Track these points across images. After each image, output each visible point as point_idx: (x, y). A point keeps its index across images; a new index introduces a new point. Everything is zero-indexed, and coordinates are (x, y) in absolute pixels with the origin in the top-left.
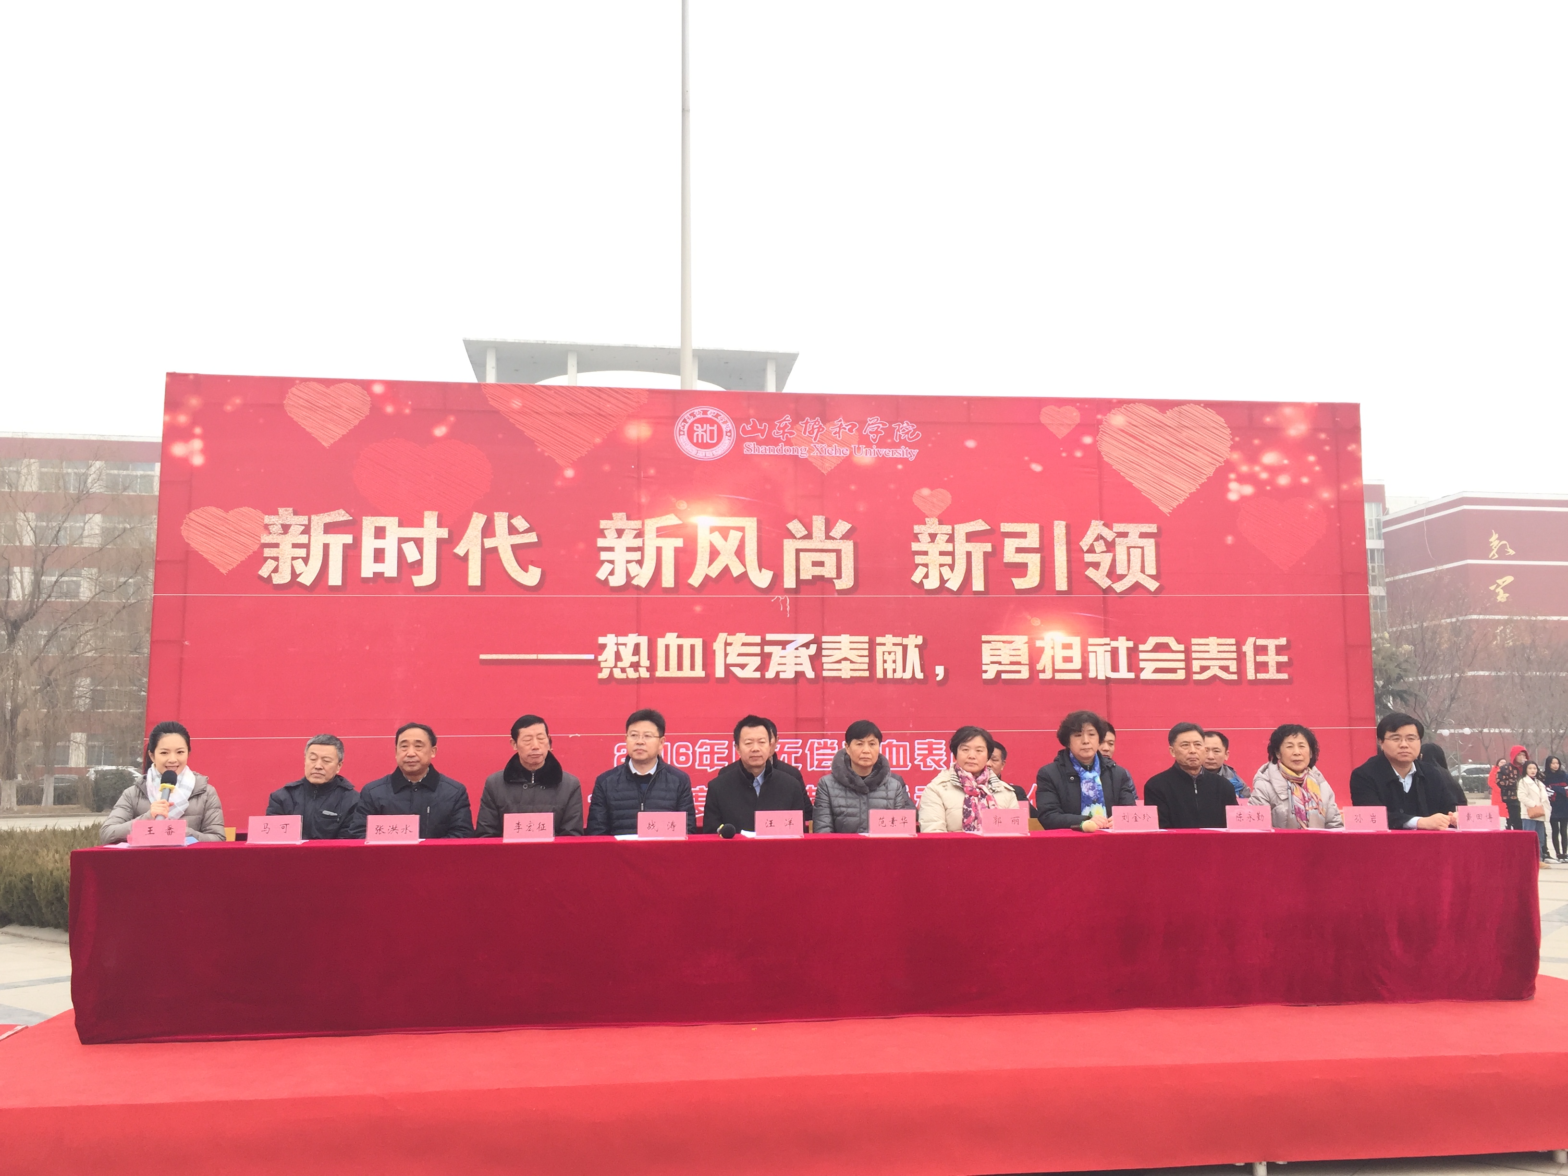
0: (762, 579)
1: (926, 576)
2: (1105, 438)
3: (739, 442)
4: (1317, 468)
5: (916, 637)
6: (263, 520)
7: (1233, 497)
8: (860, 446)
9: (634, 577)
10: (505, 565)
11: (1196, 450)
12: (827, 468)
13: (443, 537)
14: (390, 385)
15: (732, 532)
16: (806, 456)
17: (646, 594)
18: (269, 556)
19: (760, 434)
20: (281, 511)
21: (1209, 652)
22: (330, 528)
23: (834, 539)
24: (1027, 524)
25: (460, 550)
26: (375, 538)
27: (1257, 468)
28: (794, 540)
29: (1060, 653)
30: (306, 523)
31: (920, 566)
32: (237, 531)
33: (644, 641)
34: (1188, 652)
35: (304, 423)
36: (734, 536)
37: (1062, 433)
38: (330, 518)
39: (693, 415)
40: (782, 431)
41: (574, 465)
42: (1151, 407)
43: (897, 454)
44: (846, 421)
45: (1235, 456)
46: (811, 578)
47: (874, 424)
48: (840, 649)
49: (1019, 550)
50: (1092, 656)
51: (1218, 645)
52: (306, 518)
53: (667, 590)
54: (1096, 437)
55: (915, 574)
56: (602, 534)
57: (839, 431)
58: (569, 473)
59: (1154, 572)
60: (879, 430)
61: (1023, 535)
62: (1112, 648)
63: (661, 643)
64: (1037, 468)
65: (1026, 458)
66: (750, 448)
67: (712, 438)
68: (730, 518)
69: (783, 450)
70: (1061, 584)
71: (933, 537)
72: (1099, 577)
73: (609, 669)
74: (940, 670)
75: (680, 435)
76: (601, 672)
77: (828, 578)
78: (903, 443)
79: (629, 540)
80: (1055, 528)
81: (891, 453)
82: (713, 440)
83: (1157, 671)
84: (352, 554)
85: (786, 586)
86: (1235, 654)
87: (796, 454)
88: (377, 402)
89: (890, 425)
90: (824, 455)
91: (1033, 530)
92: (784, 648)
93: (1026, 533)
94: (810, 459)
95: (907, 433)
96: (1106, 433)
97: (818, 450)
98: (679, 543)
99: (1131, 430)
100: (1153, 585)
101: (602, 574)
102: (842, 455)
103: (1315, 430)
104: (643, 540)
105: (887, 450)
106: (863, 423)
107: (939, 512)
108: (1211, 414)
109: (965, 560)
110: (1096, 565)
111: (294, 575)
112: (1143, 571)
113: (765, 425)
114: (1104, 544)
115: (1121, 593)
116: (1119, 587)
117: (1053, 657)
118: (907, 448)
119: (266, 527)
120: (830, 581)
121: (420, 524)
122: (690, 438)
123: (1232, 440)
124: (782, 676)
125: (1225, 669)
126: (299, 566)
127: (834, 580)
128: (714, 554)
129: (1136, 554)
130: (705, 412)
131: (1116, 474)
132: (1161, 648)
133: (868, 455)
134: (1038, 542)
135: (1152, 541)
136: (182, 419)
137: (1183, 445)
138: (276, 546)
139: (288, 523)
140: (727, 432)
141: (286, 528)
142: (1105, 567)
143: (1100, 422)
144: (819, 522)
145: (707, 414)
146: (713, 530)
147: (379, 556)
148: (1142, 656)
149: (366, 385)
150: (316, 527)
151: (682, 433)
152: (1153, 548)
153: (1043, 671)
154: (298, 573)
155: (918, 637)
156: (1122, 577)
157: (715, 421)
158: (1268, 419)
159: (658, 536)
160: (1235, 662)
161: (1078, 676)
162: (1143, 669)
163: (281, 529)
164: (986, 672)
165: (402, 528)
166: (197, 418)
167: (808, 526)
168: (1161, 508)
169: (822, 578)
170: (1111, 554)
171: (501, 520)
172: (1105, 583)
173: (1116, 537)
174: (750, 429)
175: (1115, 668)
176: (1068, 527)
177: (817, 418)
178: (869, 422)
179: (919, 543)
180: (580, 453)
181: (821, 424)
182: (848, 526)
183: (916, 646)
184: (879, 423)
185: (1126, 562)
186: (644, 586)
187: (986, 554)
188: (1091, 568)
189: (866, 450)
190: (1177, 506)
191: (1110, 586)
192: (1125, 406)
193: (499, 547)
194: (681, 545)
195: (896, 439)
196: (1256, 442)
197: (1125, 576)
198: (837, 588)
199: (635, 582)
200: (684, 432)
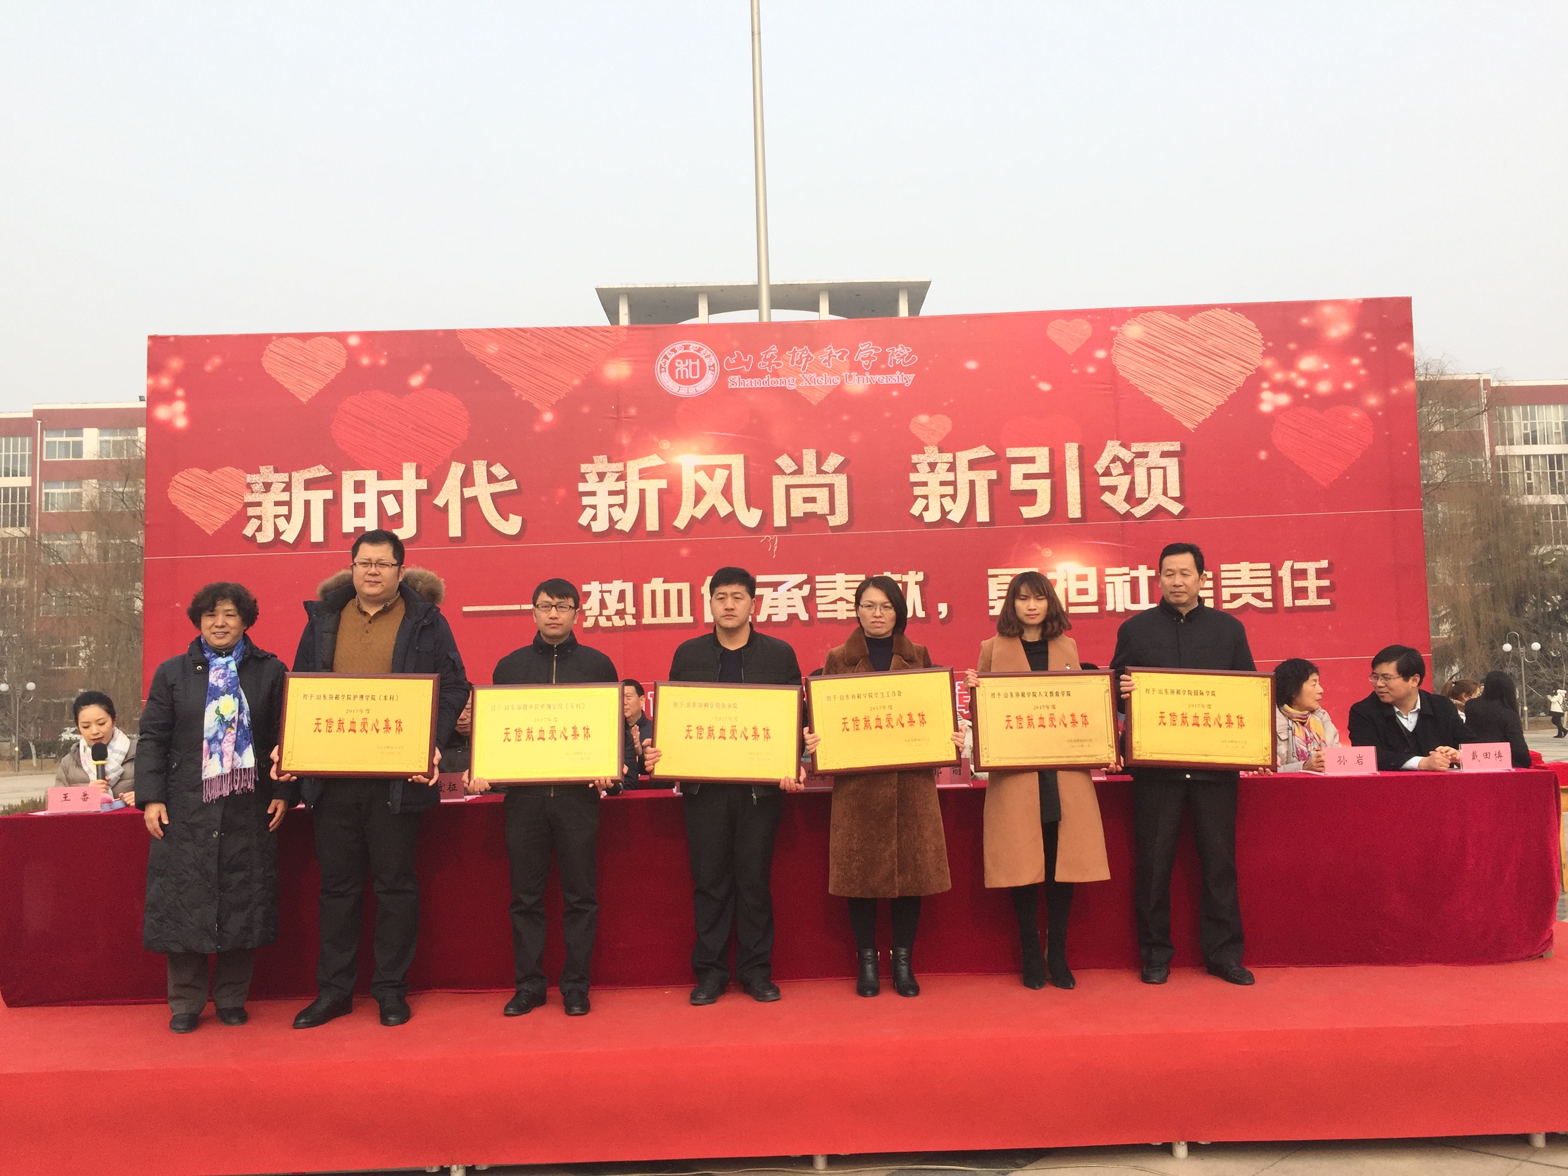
0: (750, 518)
1: (926, 508)
2: (1120, 351)
3: (723, 376)
4: (1362, 372)
5: (917, 574)
6: (246, 479)
7: (1266, 407)
8: (852, 374)
9: (618, 521)
10: (486, 515)
11: (1224, 358)
12: (816, 398)
13: (422, 488)
14: (366, 336)
15: (718, 471)
16: (794, 387)
17: (630, 539)
18: (252, 515)
19: (744, 367)
20: (262, 469)
21: (1240, 578)
22: (310, 485)
23: (825, 473)
24: (1035, 448)
25: (439, 501)
26: (355, 493)
28: (784, 476)
29: (1074, 586)
30: (287, 480)
31: (919, 498)
32: (222, 492)
33: (629, 587)
34: (1216, 579)
35: (280, 379)
36: (721, 475)
37: (1071, 348)
38: (310, 474)
39: (674, 350)
40: (768, 362)
41: (553, 408)
42: (1172, 315)
43: (891, 380)
44: (836, 348)
45: (1268, 363)
46: (802, 515)
47: (865, 350)
48: (835, 589)
49: (1027, 477)
50: (1109, 589)
51: (1251, 570)
52: (287, 475)
53: (652, 534)
54: (1110, 351)
55: (914, 507)
56: (583, 478)
57: (829, 358)
58: (548, 417)
59: (1177, 494)
60: (872, 356)
61: (1031, 460)
62: (1131, 577)
63: (647, 589)
64: (1045, 387)
65: (1033, 377)
66: (735, 382)
67: (694, 374)
68: (715, 456)
69: (770, 382)
70: (1074, 510)
71: (932, 466)
72: (1117, 502)
73: (594, 618)
74: (943, 608)
75: (661, 372)
76: (586, 621)
77: (820, 514)
78: (898, 368)
79: (611, 484)
80: (1066, 451)
81: (885, 380)
82: (696, 375)
84: (332, 509)
85: (776, 524)
86: (1270, 579)
87: (783, 385)
88: (352, 354)
89: (883, 350)
90: (813, 385)
91: (1042, 454)
92: (775, 590)
93: (1035, 457)
94: (799, 391)
95: (902, 357)
96: (1121, 345)
97: (806, 380)
98: (663, 484)
99: (1149, 341)
100: (1176, 508)
101: (584, 520)
102: (833, 384)
103: (1359, 330)
104: (626, 482)
105: (881, 377)
106: (854, 350)
107: (938, 440)
108: (1240, 318)
109: (967, 490)
110: (1113, 489)
111: (278, 533)
112: (1165, 493)
113: (750, 357)
114: (1121, 466)
115: (1141, 518)
116: (1139, 511)
117: (1066, 590)
118: (903, 373)
119: (249, 486)
120: (823, 517)
121: (399, 476)
122: (672, 374)
123: (1264, 345)
124: (774, 619)
125: (1259, 596)
126: (282, 523)
127: (827, 517)
128: (700, 494)
129: (1157, 475)
130: (686, 347)
131: (1133, 389)
133: (861, 383)
134: (1048, 467)
135: (1176, 460)
136: (165, 382)
137: (1208, 354)
138: (259, 504)
139: (269, 481)
140: (710, 367)
141: (267, 487)
142: (1123, 491)
143: (1115, 334)
144: (809, 457)
145: (689, 349)
146: (697, 469)
147: (359, 510)
149: (341, 337)
150: (296, 484)
151: (663, 370)
152: (1176, 468)
154: (281, 531)
155: (919, 573)
156: (1142, 501)
157: (697, 355)
158: (1305, 321)
159: (640, 478)
160: (1270, 588)
161: (1095, 609)
163: (263, 488)
165: (381, 481)
166: (179, 380)
167: (798, 461)
168: (1184, 423)
169: (814, 514)
170: (1130, 477)
171: (480, 468)
172: (1122, 507)
173: (1135, 457)
174: (734, 362)
175: (1135, 599)
176: (1080, 448)
177: (805, 347)
178: (861, 348)
179: (918, 474)
180: (558, 395)
181: (809, 352)
182: (841, 459)
183: (917, 583)
184: (871, 348)
185: (1146, 484)
186: (627, 531)
187: (990, 482)
188: (1107, 493)
189: (859, 378)
190: (1203, 421)
191: (1128, 511)
192: (1141, 315)
193: (478, 497)
194: (666, 487)
195: (890, 364)
196: (1292, 346)
197: (1145, 499)
198: (831, 525)
199: (618, 527)
200: (665, 368)
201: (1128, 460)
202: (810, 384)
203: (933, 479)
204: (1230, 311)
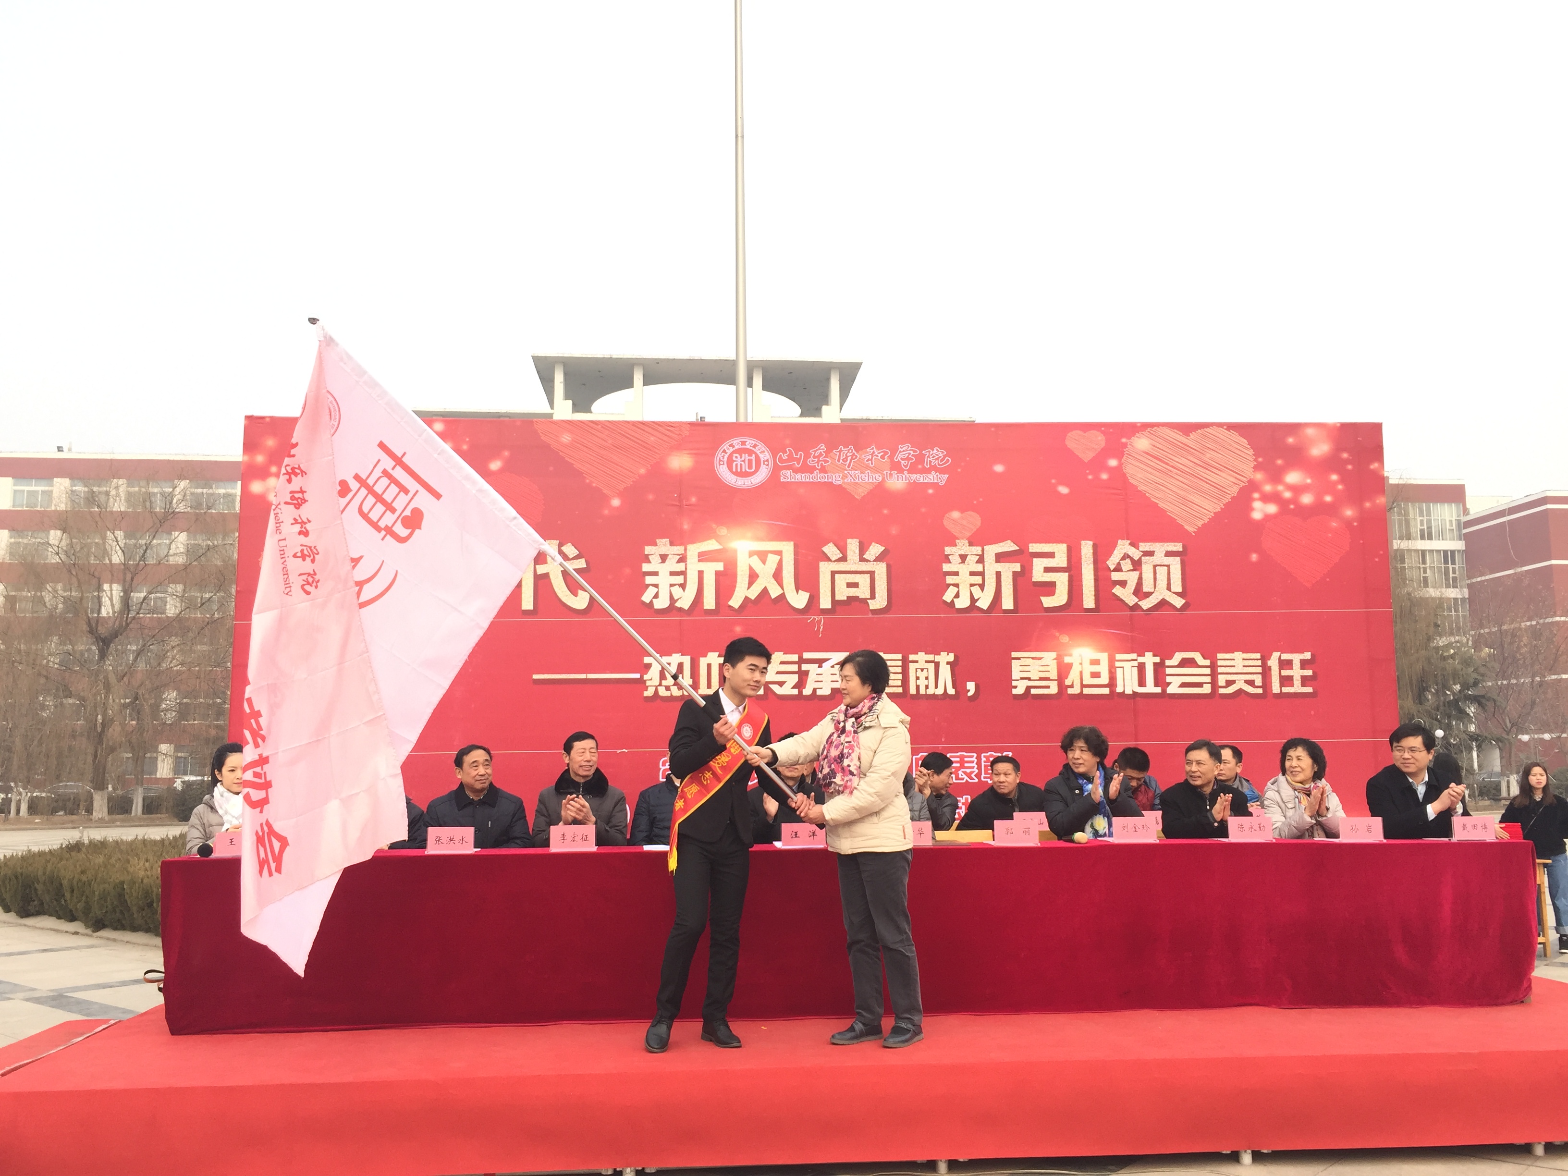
0: (799, 600)
1: (957, 596)
2: (1129, 461)
3: (776, 471)
4: (1340, 487)
5: (948, 655)
7: (1257, 515)
8: (892, 472)
9: (678, 600)
10: (556, 590)
11: (1219, 470)
12: (860, 493)
14: (449, 423)
15: (770, 556)
16: (839, 483)
17: (689, 615)
19: (795, 462)
21: (1234, 666)
23: (867, 561)
24: (1055, 544)
27: (1280, 488)
28: (830, 562)
29: (1088, 669)
31: (951, 586)
33: (687, 660)
34: (1213, 667)
36: (773, 560)
37: (1087, 456)
39: (732, 446)
40: (817, 459)
41: (620, 495)
42: (1175, 430)
43: (927, 479)
44: (878, 449)
45: (1259, 476)
46: (846, 599)
47: (905, 451)
49: (1047, 570)
50: (1119, 672)
51: (1244, 659)
53: (709, 612)
54: (1121, 460)
55: (946, 594)
56: (646, 559)
57: (872, 458)
58: (616, 502)
59: (1179, 589)
60: (910, 456)
61: (1051, 555)
62: (1139, 663)
63: (703, 662)
64: (1064, 490)
65: (1053, 481)
66: (787, 476)
67: (750, 467)
68: (768, 543)
69: (817, 477)
70: (1089, 601)
71: (963, 558)
72: (1126, 595)
73: (654, 688)
74: (971, 686)
75: (720, 465)
76: (647, 690)
77: (862, 599)
78: (933, 468)
79: (672, 564)
80: (1082, 547)
81: (922, 478)
82: (752, 469)
83: (1184, 685)
85: (822, 607)
86: (1261, 668)
87: (830, 480)
89: (921, 452)
90: (857, 481)
91: (1060, 551)
92: (820, 666)
93: (1054, 553)
94: (844, 486)
95: (937, 459)
96: (1131, 456)
97: (851, 476)
98: (720, 566)
99: (1155, 453)
100: (1179, 602)
101: (647, 597)
102: (875, 481)
103: (1338, 448)
104: (686, 564)
105: (918, 476)
106: (894, 451)
107: (968, 534)
108: (1234, 436)
109: (994, 580)
110: (1123, 584)
112: (1169, 588)
113: (801, 455)
114: (1130, 563)
115: (1149, 610)
116: (1146, 604)
117: (1081, 673)
118: (938, 473)
120: (864, 601)
122: (730, 467)
123: (1255, 460)
124: (819, 692)
125: (1251, 683)
127: (868, 601)
128: (753, 577)
129: (1162, 572)
130: (743, 443)
131: (1141, 495)
132: (1184, 663)
133: (900, 480)
134: (1066, 562)
135: (1178, 559)
136: (260, 459)
137: (1207, 466)
140: (764, 461)
142: (1132, 585)
143: (1125, 445)
144: (853, 546)
145: (745, 445)
146: (751, 554)
148: (1168, 671)
151: (722, 463)
152: (1179, 567)
153: (1072, 686)
155: (950, 654)
156: (1148, 595)
157: (753, 451)
158: (1291, 440)
159: (699, 561)
160: (1260, 676)
161: (1106, 691)
162: (1170, 683)
164: (1016, 687)
166: (271, 457)
167: (843, 549)
168: (1186, 527)
169: (855, 599)
170: (1138, 573)
172: (1131, 600)
173: (1143, 556)
174: (787, 458)
175: (1142, 682)
176: (1095, 547)
177: (850, 447)
178: (900, 449)
179: (950, 564)
180: (625, 483)
181: (854, 451)
182: (882, 549)
183: (948, 663)
184: (910, 450)
185: (1152, 580)
186: (686, 608)
187: (1015, 574)
188: (1118, 586)
189: (898, 476)
190: (1202, 525)
191: (1137, 603)
192: (1149, 429)
193: (550, 574)
194: (722, 569)
195: (927, 465)
196: (1279, 462)
197: (1151, 593)
198: (871, 608)
199: (678, 604)
200: (723, 461)
201: (1136, 558)
202: (854, 480)
203: (964, 570)
204: (1226, 429)
